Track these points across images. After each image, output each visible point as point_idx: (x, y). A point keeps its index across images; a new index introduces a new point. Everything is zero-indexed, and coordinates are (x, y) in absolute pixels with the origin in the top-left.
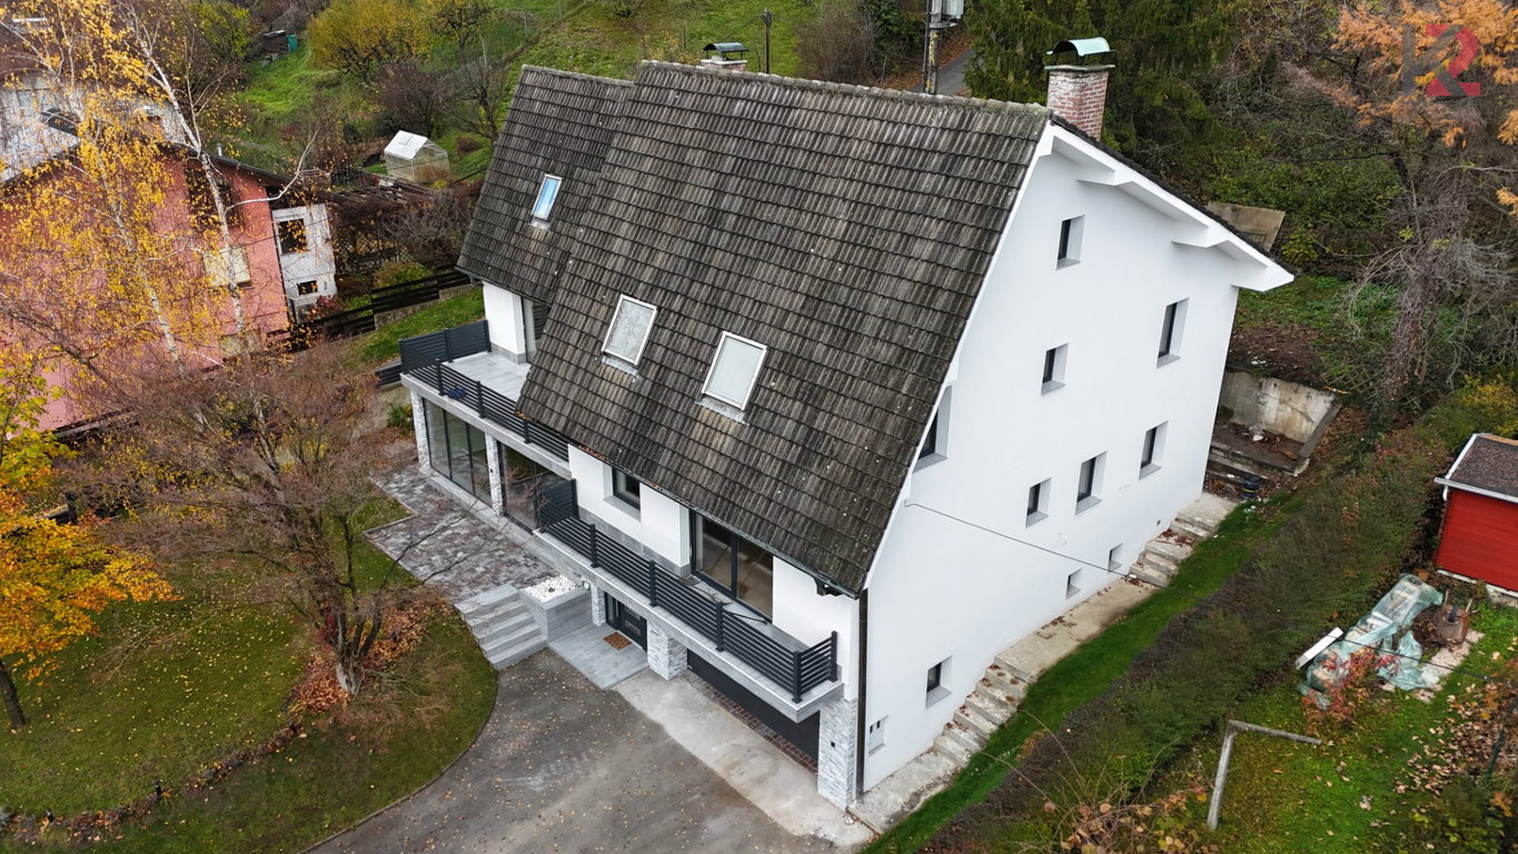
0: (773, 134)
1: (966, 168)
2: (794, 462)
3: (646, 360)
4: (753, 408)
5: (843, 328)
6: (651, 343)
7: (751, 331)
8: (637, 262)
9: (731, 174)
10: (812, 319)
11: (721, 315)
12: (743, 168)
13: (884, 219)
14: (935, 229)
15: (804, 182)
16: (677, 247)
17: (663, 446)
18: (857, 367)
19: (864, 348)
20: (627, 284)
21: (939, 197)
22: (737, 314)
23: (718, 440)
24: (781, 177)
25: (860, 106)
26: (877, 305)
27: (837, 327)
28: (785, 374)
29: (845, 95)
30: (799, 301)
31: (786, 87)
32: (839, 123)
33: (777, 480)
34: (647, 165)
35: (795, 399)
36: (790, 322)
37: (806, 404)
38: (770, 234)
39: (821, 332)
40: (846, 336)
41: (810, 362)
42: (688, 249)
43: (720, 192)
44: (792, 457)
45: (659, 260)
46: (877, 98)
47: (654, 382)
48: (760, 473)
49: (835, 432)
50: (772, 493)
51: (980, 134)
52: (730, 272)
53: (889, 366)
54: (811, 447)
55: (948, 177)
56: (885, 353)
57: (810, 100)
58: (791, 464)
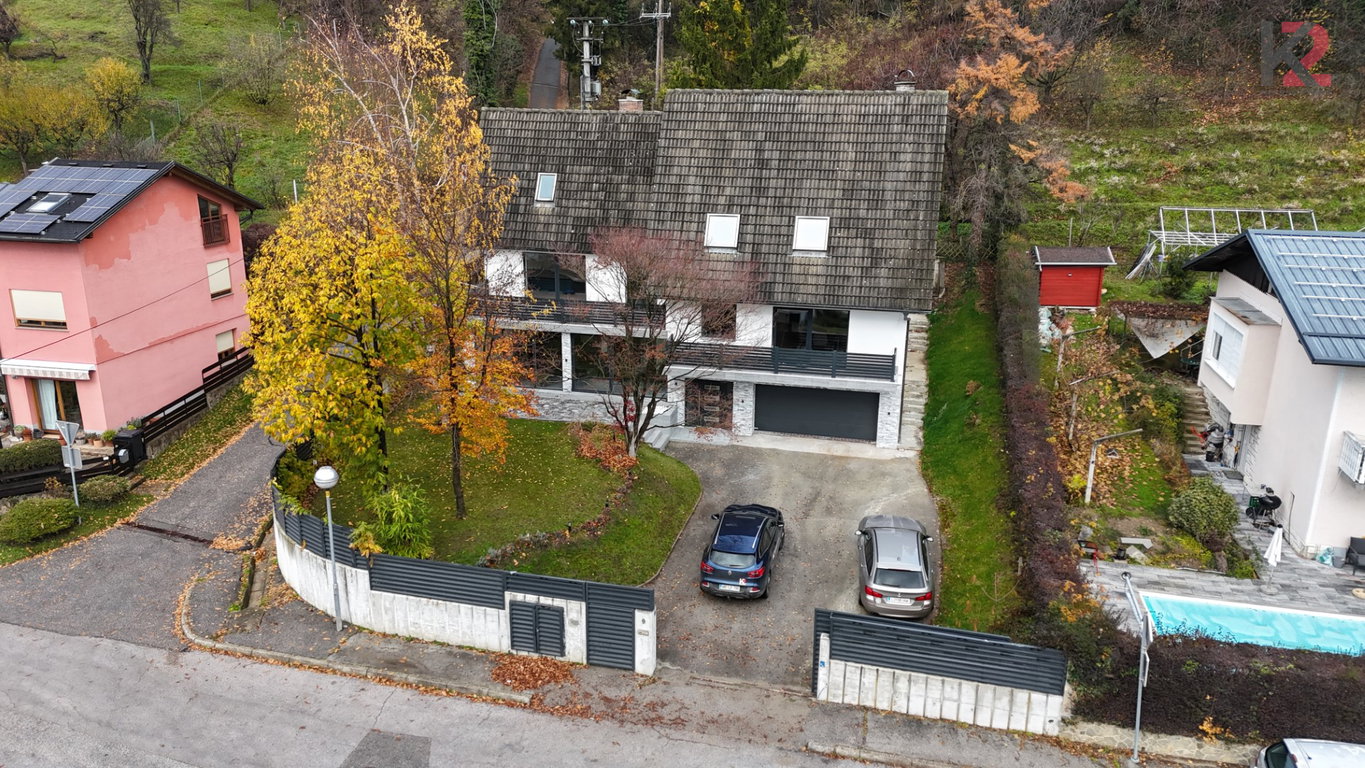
0: (787, 118)
1: (915, 120)
2: (869, 265)
3: (741, 243)
4: (831, 248)
5: (873, 200)
6: (741, 234)
7: (812, 211)
8: (710, 196)
9: (765, 141)
10: (851, 200)
11: (788, 210)
12: (771, 136)
13: (877, 148)
14: (909, 148)
15: (819, 138)
16: (740, 182)
17: (775, 283)
18: (890, 214)
19: (888, 205)
20: (707, 207)
21: (905, 134)
22: (799, 207)
23: (813, 270)
24: (802, 137)
25: (841, 99)
26: (889, 186)
27: (869, 200)
28: (845, 228)
29: (828, 95)
30: (839, 194)
31: (787, 95)
32: (830, 109)
33: (862, 277)
34: (696, 144)
35: (857, 238)
36: (837, 204)
37: (865, 238)
38: (807, 165)
39: (860, 205)
40: (876, 201)
41: (859, 219)
42: (749, 183)
43: (760, 150)
44: (867, 263)
45: (728, 191)
46: (850, 95)
47: (752, 254)
48: (849, 277)
49: (889, 246)
50: (861, 283)
51: (917, 105)
52: (785, 189)
53: (908, 211)
54: (876, 257)
55: (907, 125)
56: (904, 205)
57: (804, 99)
58: (867, 268)
